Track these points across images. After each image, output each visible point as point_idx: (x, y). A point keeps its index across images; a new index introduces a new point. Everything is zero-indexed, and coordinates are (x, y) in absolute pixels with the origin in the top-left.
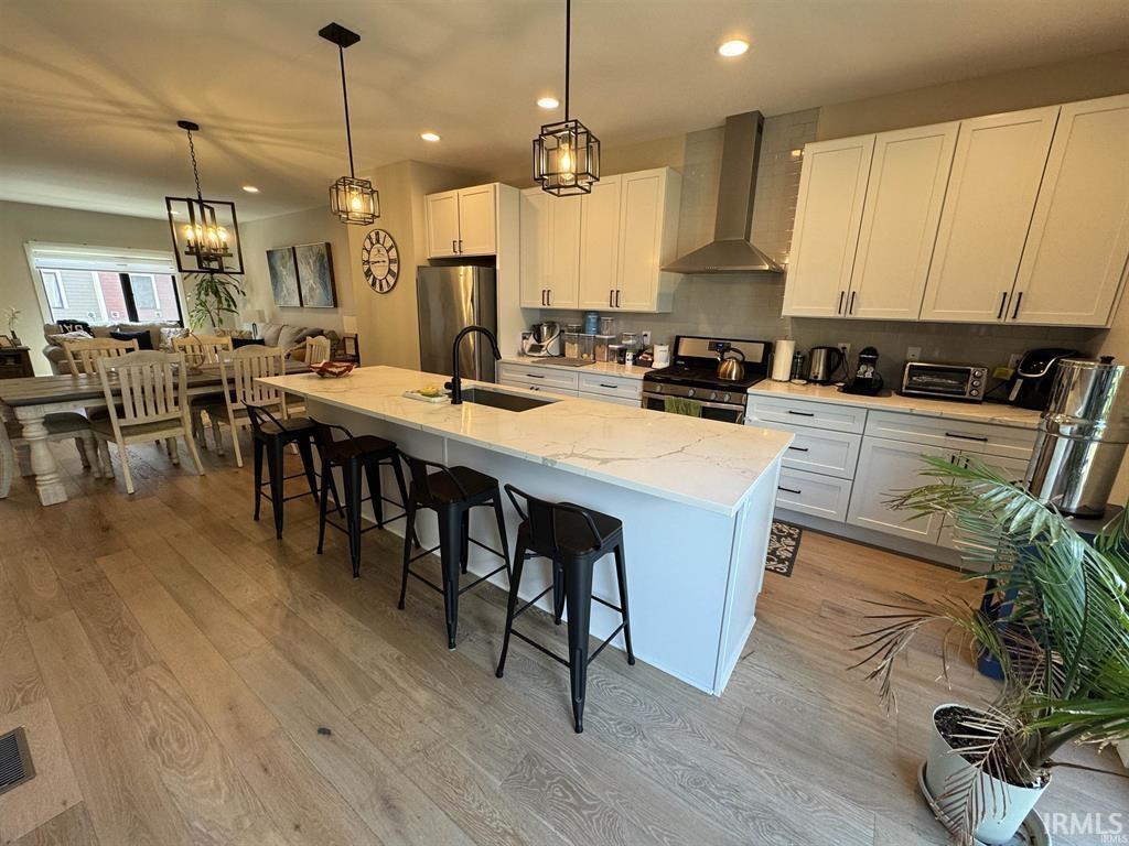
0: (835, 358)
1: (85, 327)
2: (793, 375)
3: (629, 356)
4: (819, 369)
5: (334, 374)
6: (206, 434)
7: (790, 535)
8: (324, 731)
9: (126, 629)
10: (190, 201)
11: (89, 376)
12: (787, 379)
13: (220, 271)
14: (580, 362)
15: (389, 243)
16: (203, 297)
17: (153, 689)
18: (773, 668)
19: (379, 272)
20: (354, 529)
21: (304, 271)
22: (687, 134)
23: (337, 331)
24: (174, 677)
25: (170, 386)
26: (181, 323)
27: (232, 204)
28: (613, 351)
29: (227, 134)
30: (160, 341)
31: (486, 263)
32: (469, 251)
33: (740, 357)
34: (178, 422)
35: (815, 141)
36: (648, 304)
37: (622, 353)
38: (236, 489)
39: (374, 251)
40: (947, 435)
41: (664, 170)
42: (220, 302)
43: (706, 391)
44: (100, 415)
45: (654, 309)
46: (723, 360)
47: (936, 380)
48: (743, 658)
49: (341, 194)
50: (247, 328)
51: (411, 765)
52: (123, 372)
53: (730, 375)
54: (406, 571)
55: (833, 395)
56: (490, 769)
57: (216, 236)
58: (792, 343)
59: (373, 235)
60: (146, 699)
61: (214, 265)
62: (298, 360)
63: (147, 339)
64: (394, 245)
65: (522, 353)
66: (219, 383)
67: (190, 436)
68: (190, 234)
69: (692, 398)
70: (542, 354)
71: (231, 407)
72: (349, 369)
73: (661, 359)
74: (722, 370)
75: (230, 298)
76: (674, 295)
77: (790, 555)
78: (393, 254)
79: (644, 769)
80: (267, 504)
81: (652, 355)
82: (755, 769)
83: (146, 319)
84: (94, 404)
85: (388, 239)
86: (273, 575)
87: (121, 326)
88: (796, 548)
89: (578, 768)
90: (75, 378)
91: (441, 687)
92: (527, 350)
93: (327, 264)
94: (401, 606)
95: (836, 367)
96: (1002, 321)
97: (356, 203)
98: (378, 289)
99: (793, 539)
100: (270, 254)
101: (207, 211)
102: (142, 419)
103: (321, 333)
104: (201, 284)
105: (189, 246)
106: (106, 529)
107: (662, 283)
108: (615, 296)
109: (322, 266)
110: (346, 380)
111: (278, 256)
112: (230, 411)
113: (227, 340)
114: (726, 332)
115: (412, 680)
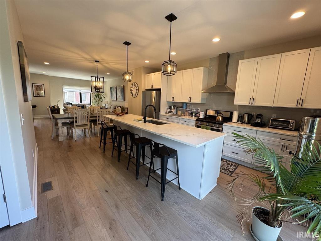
0: (250, 117)
1: (71, 104)
2: (238, 121)
3: (194, 114)
4: (246, 120)
5: (120, 115)
6: (92, 129)
7: (235, 166)
8: (107, 191)
9: (71, 166)
10: (95, 77)
11: (71, 114)
12: (236, 122)
13: (100, 92)
14: (181, 116)
15: (137, 85)
16: (96, 98)
17: (75, 178)
18: (218, 196)
19: (134, 92)
20: (120, 151)
21: (118, 92)
22: (210, 58)
23: (124, 106)
24: (79, 176)
25: (86, 117)
26: (90, 104)
27: (104, 78)
28: (189, 113)
29: (104, 63)
30: (86, 108)
31: (159, 90)
32: (155, 87)
33: (222, 116)
34: (87, 125)
35: (244, 59)
36: (199, 101)
37: (192, 114)
38: (97, 141)
39: (133, 88)
40: (280, 139)
41: (203, 67)
42: (99, 99)
43: (212, 124)
44: (72, 123)
45: (200, 102)
46: (217, 116)
47: (279, 124)
48: (210, 193)
49: (124, 75)
50: (104, 105)
51: (123, 201)
52: (78, 113)
53: (219, 120)
54: (129, 161)
55: (249, 127)
56: (140, 205)
57: (100, 84)
58: (238, 112)
59: (133, 84)
60: (74, 180)
61: (99, 91)
62: (114, 113)
63: (83, 107)
64: (138, 86)
65: (166, 113)
66: (96, 117)
67: (89, 128)
68: (94, 84)
69: (208, 126)
70: (171, 113)
71: (98, 122)
72: (123, 114)
73: (202, 116)
74: (217, 119)
75: (101, 98)
76: (206, 99)
77: (233, 171)
78: (137, 88)
79: (176, 211)
80: (102, 144)
81: (200, 114)
82: (205, 216)
83: (83, 103)
84: (71, 120)
85: (136, 85)
86: (101, 160)
87: (78, 104)
88: (235, 169)
89: (160, 208)
90: (68, 114)
91: (133, 187)
92: (168, 112)
93: (123, 90)
94: (127, 169)
95: (251, 119)
96: (298, 107)
97: (127, 77)
98: (133, 96)
99: (235, 167)
100: (111, 88)
101: (98, 79)
102: (80, 124)
103: (120, 107)
104: (96, 95)
105: (94, 87)
106: (70, 147)
107: (202, 96)
108: (190, 99)
109: (122, 91)
110: (123, 117)
111: (113, 88)
112: (98, 123)
113: (99, 108)
114: (220, 109)
115: (127, 185)
